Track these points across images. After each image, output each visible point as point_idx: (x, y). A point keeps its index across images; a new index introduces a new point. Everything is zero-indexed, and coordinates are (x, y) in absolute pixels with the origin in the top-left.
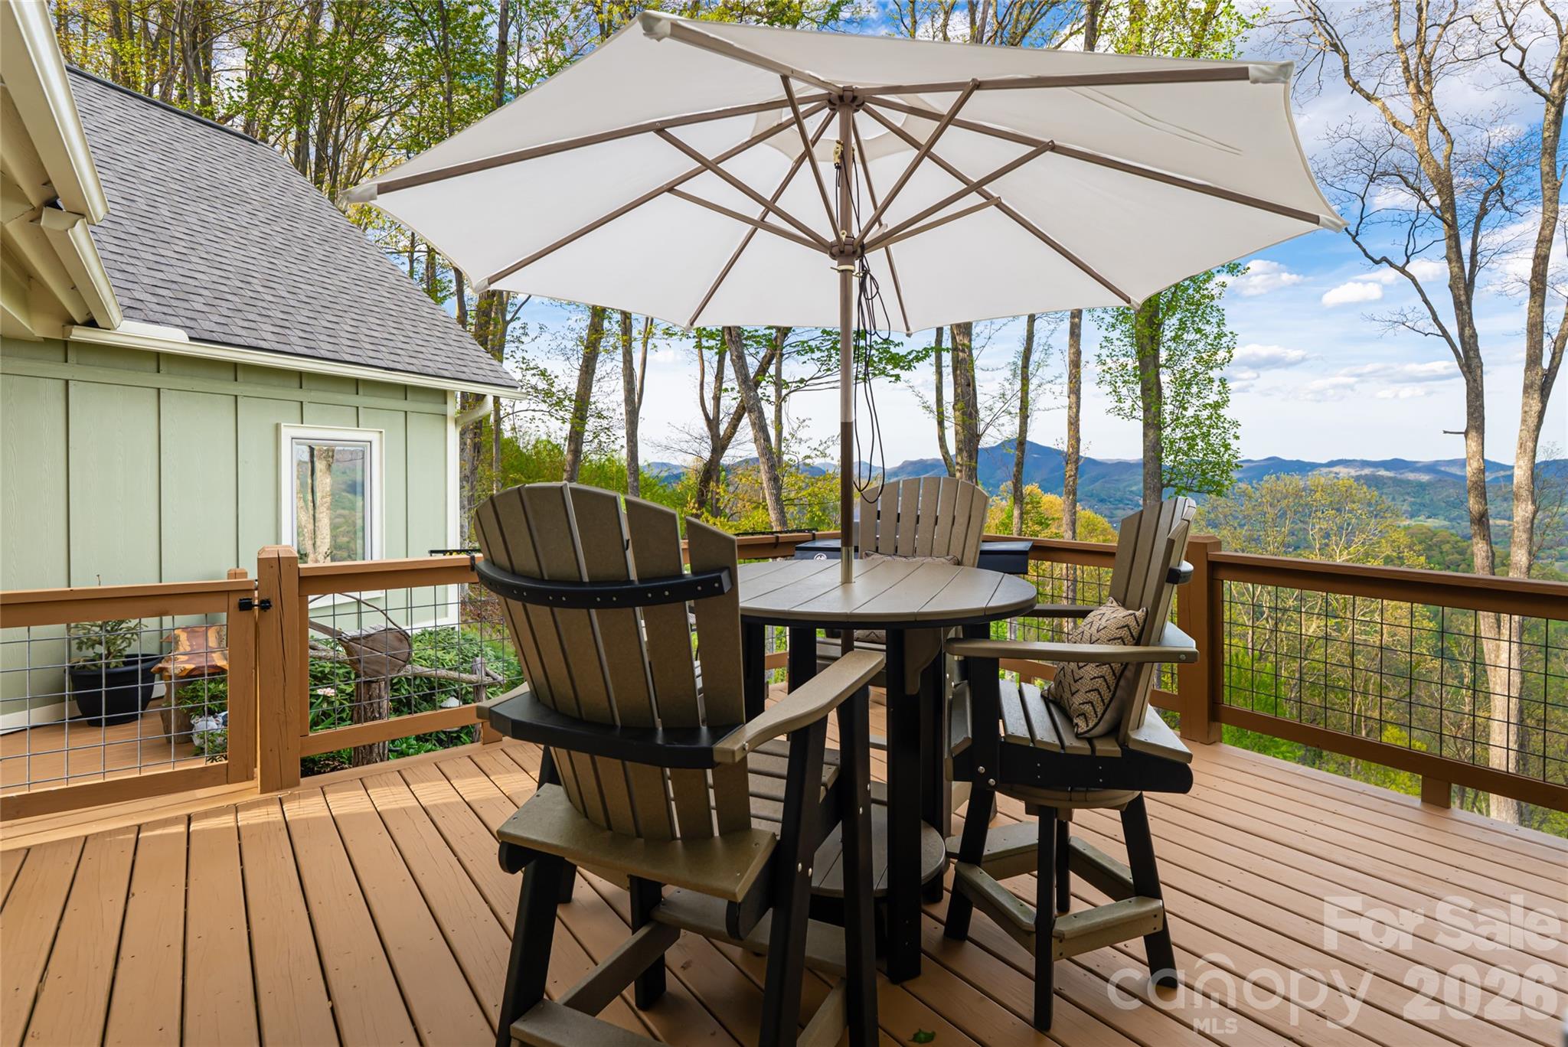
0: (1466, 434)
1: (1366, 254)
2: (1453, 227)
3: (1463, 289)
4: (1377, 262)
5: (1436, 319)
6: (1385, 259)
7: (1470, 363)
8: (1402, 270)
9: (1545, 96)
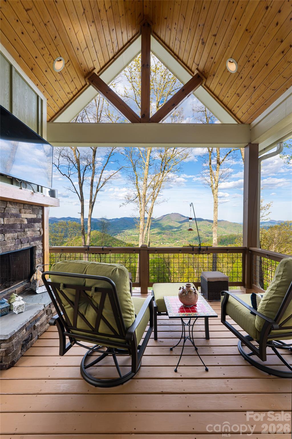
0: (81, 213)
1: (61, 173)
2: (79, 171)
3: (81, 184)
4: (64, 175)
5: (75, 189)
6: (65, 175)
7: (82, 200)
8: (69, 178)
9: (93, 149)
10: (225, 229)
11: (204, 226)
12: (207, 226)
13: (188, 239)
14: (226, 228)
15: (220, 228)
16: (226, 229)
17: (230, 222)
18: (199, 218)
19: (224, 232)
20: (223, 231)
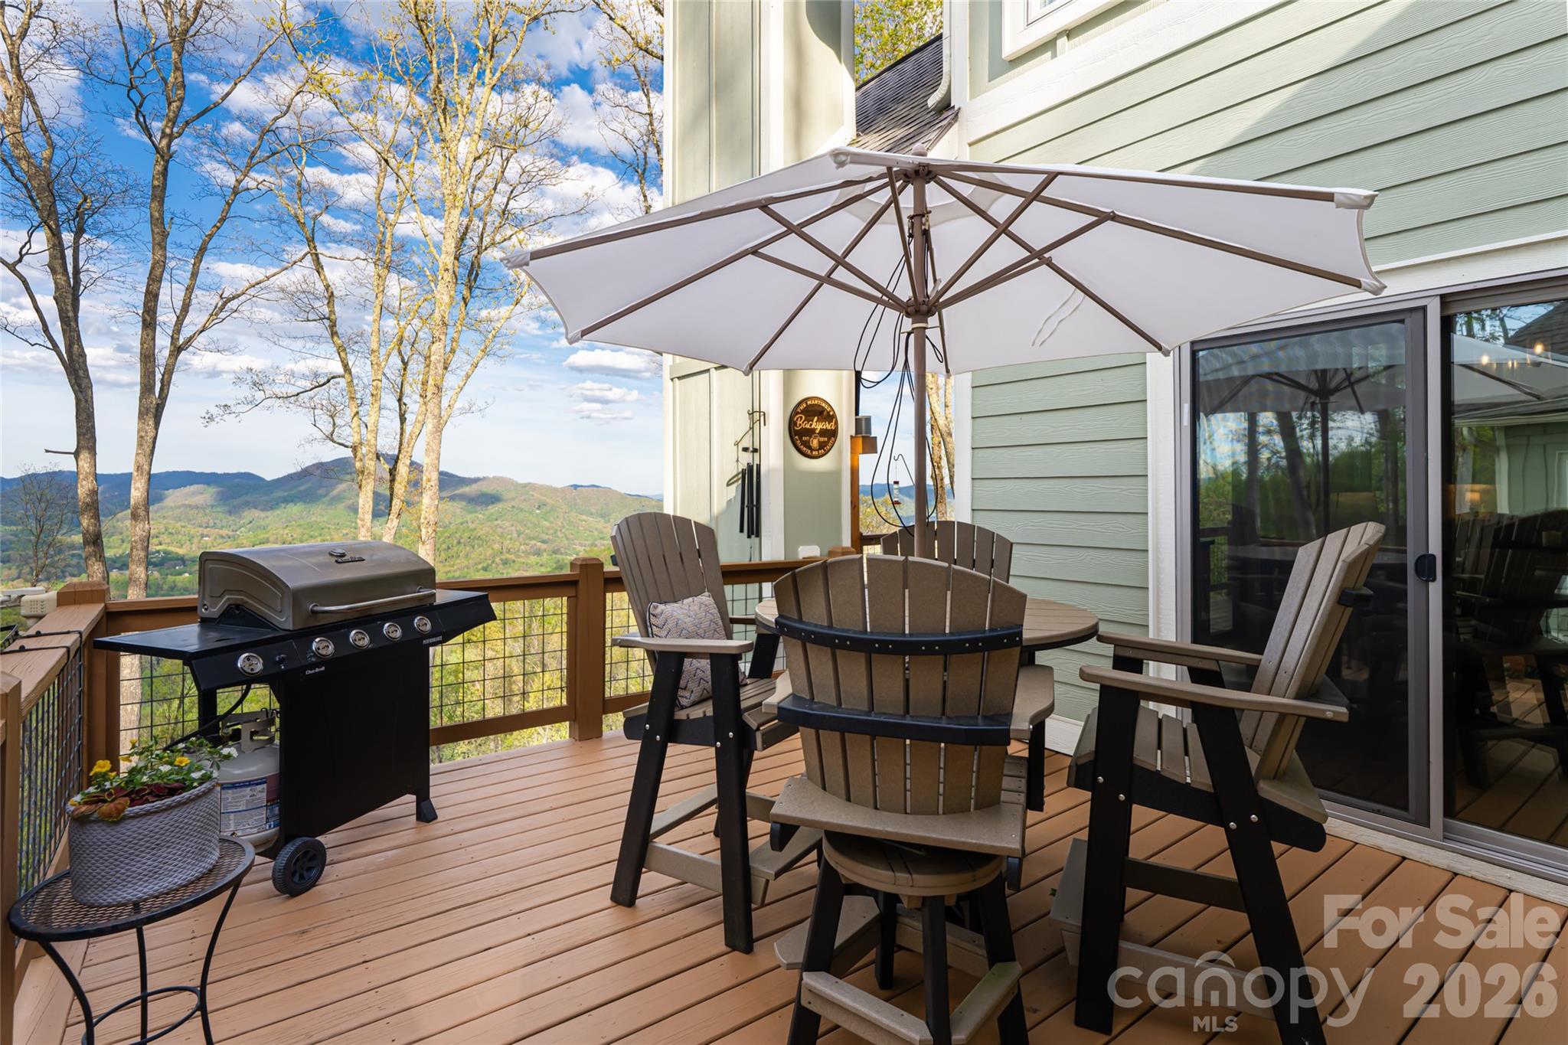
10: (605, 522)
11: (521, 510)
12: (531, 513)
13: (449, 572)
14: (608, 515)
15: (584, 517)
16: (609, 521)
17: (623, 492)
18: (499, 474)
19: (602, 533)
20: (597, 529)
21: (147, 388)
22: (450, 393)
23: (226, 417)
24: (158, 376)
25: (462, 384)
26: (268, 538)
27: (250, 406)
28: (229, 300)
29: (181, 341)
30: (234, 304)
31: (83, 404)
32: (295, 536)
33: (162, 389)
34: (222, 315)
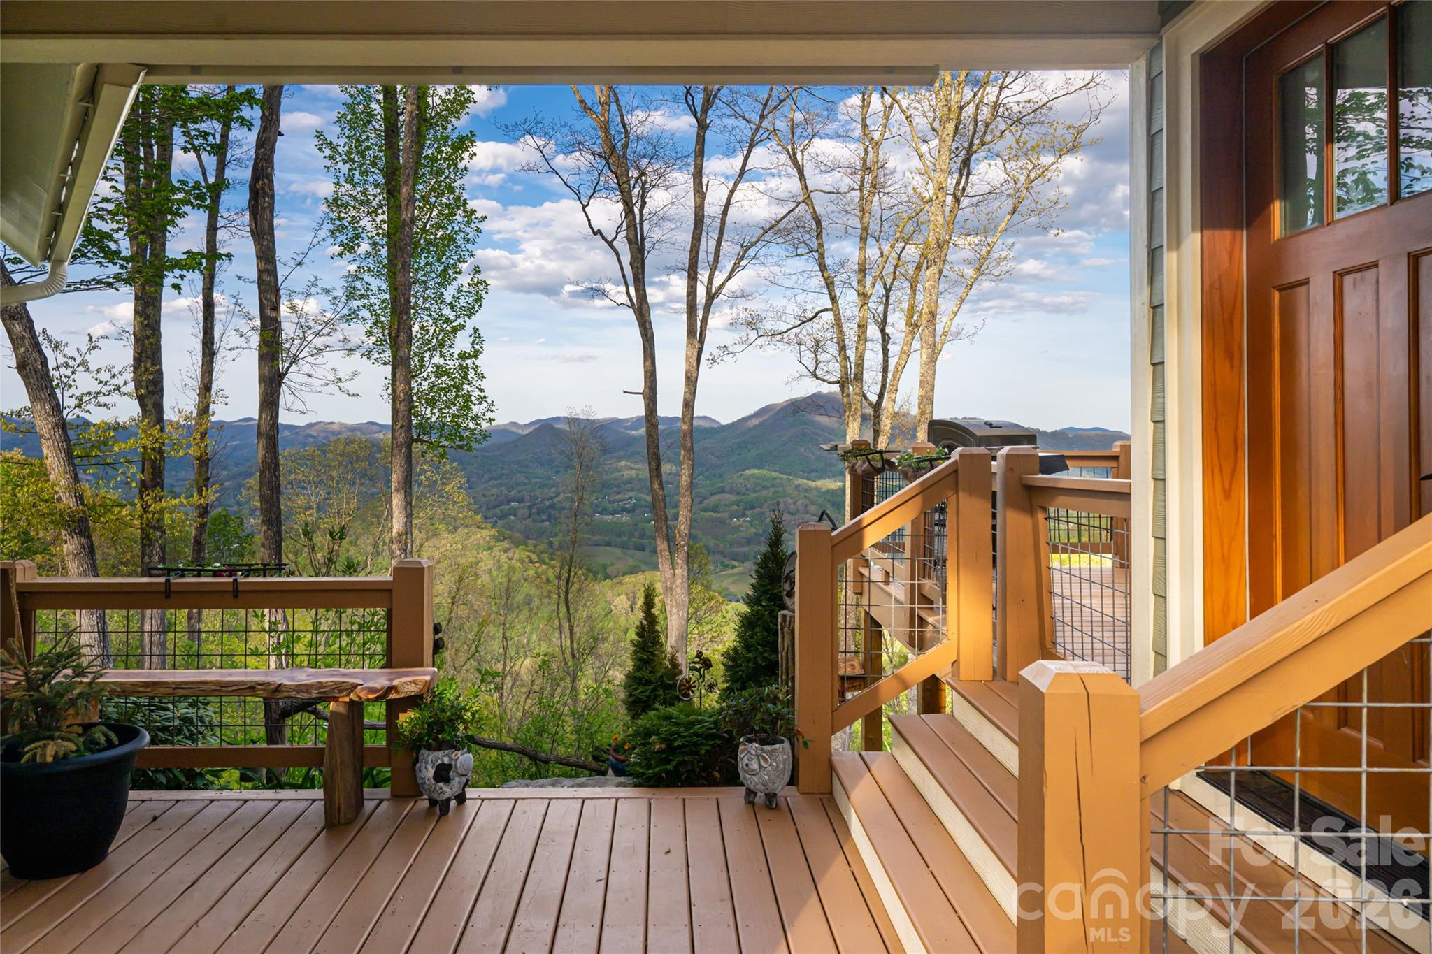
21: (691, 332)
22: (945, 319)
23: (725, 357)
24: (699, 323)
25: (956, 309)
26: (724, 487)
27: (745, 346)
28: (748, 248)
29: (714, 290)
30: (752, 252)
31: (648, 351)
32: (749, 486)
33: (701, 331)
34: (744, 263)
